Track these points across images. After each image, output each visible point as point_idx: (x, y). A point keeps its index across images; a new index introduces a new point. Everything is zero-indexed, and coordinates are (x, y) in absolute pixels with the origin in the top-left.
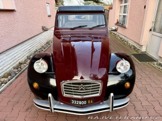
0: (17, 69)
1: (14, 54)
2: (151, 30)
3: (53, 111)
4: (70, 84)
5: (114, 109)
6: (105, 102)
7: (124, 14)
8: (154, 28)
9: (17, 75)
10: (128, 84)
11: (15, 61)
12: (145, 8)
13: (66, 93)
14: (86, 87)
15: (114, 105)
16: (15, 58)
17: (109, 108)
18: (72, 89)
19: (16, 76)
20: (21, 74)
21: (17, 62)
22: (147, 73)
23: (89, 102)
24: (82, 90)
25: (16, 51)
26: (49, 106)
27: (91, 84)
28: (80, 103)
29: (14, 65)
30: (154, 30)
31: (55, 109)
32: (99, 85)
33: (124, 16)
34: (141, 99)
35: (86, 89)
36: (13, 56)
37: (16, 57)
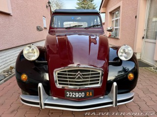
0: (8, 72)
1: (6, 57)
2: (143, 38)
3: (43, 107)
4: (65, 71)
5: (118, 104)
6: (106, 96)
7: (116, 28)
8: (146, 35)
9: (7, 78)
10: (131, 76)
11: (6, 65)
12: (136, 18)
13: (59, 84)
14: (83, 75)
15: (118, 100)
16: (6, 62)
17: (111, 103)
18: (67, 78)
19: (5, 79)
20: (11, 77)
21: (8, 66)
22: (146, 76)
23: (88, 95)
24: (79, 78)
25: (8, 55)
26: (39, 102)
27: (89, 71)
28: (77, 96)
29: (5, 69)
30: (147, 37)
31: (45, 104)
32: (99, 73)
33: (116, 29)
34: (145, 99)
35: (84, 78)
36: (5, 60)
37: (8, 61)
